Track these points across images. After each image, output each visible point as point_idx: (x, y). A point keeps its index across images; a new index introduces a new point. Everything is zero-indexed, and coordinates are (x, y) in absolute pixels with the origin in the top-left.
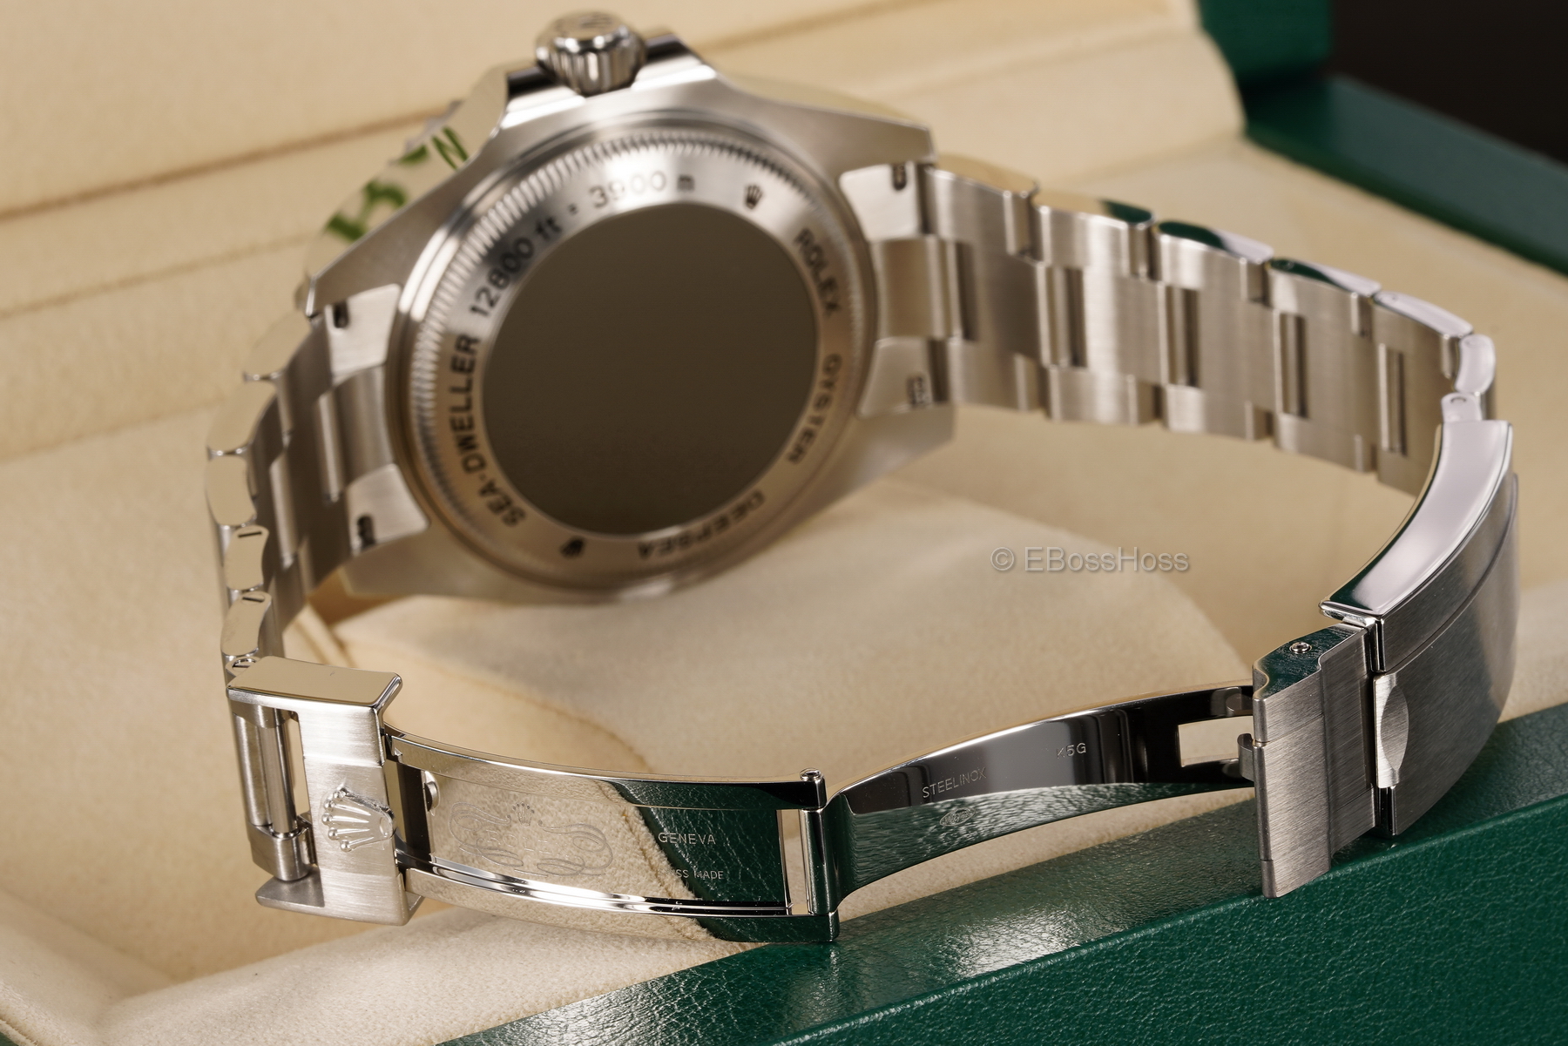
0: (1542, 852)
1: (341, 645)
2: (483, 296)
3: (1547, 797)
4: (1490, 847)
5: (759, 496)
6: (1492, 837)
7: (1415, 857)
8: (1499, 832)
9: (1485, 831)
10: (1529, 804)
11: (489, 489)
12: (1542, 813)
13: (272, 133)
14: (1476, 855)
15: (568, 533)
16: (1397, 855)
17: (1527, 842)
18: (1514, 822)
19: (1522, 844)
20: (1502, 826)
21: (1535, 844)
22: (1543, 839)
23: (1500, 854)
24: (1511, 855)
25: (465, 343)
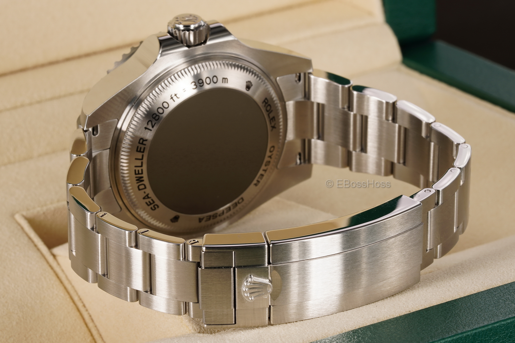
0: (510, 337)
1: (54, 256)
2: (150, 123)
3: (512, 316)
4: (490, 335)
5: (242, 199)
6: (491, 331)
7: (461, 339)
8: (493, 329)
9: (488, 329)
10: (505, 318)
11: (147, 197)
12: (510, 322)
13: (30, 62)
14: (485, 338)
15: (174, 214)
16: (455, 338)
17: (505, 333)
18: (499, 325)
19: (502, 334)
20: (495, 327)
21: (507, 334)
22: (511, 332)
23: (494, 338)
24: (498, 338)
25: (142, 141)
